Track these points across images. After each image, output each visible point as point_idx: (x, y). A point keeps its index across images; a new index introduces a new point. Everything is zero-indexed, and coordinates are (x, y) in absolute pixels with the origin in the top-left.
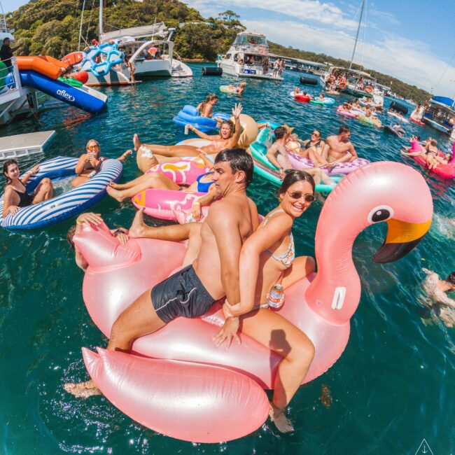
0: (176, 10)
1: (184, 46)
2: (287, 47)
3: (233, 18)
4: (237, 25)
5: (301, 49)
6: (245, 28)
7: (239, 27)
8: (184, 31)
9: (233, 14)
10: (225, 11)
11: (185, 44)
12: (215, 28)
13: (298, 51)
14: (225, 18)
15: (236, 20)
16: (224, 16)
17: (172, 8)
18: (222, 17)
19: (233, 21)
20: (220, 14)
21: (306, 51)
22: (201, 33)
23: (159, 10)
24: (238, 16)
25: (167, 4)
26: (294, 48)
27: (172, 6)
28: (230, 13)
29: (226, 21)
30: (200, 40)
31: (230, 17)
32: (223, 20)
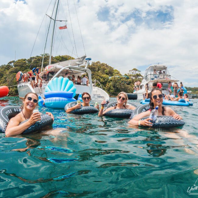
0: (107, 70)
1: (112, 89)
4: (139, 76)
7: (140, 77)
8: (111, 80)
9: (137, 70)
10: (133, 69)
11: (112, 88)
12: (128, 78)
14: (133, 73)
15: (138, 73)
16: (132, 72)
17: (106, 69)
18: (131, 72)
19: (137, 74)
20: (130, 71)
23: (99, 70)
24: (140, 71)
25: (103, 67)
27: (105, 68)
28: (135, 70)
29: (134, 74)
31: (135, 72)
32: (132, 74)
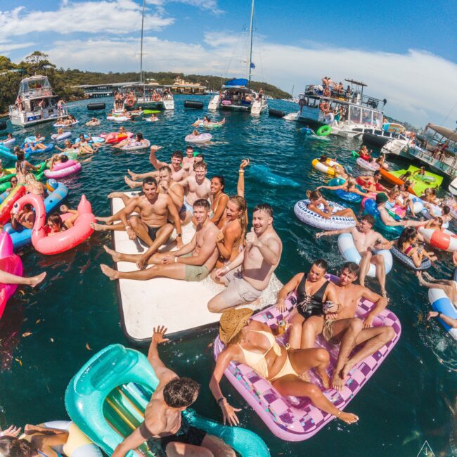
2: (107, 73)
3: (41, 58)
4: (46, 65)
5: (121, 72)
6: (55, 66)
7: (49, 67)
9: (40, 55)
10: (33, 53)
12: (23, 73)
13: (118, 74)
14: (33, 61)
15: (44, 60)
16: (32, 58)
18: (30, 60)
19: (41, 62)
20: (28, 57)
21: (126, 72)
22: (9, 83)
24: (46, 56)
26: (114, 72)
28: (37, 54)
29: (35, 63)
30: (9, 90)
31: (38, 58)
32: (32, 63)
